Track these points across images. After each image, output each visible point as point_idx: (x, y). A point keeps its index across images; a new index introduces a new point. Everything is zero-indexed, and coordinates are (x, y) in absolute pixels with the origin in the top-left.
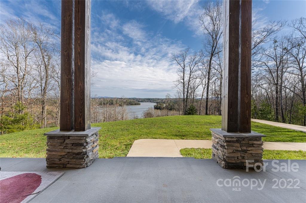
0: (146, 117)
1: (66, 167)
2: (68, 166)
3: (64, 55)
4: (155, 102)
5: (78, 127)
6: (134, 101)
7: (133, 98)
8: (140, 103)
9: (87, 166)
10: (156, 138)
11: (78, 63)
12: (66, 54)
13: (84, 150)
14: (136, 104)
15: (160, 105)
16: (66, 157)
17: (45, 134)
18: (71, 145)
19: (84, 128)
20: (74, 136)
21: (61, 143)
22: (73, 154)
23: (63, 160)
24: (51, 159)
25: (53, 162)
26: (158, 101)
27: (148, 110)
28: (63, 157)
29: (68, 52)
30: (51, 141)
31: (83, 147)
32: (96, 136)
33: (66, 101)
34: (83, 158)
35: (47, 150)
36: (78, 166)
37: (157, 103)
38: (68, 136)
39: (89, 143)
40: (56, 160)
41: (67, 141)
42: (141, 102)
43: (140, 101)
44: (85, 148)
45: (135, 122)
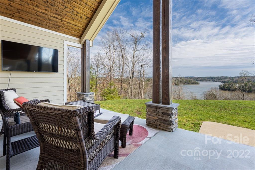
0: (207, 99)
1: (158, 128)
2: (159, 127)
3: (155, 52)
4: (220, 81)
5: (165, 102)
6: (192, 80)
7: (190, 77)
8: (198, 82)
9: (172, 131)
10: (232, 125)
11: (164, 56)
12: (156, 51)
13: (171, 119)
14: (193, 84)
15: (229, 85)
16: (158, 120)
17: (145, 104)
18: (161, 113)
19: (169, 103)
20: (163, 108)
21: (155, 111)
22: (163, 120)
23: (156, 123)
24: (149, 120)
25: (150, 122)
26: (226, 80)
27: (210, 90)
28: (156, 120)
29: (157, 49)
30: (149, 108)
31: (170, 117)
32: (177, 110)
33: (156, 83)
34: (170, 124)
35: (147, 114)
36: (166, 129)
37: (224, 82)
38: (159, 107)
39: (173, 114)
40: (152, 121)
41: (159, 110)
42: (200, 81)
43: (199, 79)
44: (171, 117)
45: (198, 103)
